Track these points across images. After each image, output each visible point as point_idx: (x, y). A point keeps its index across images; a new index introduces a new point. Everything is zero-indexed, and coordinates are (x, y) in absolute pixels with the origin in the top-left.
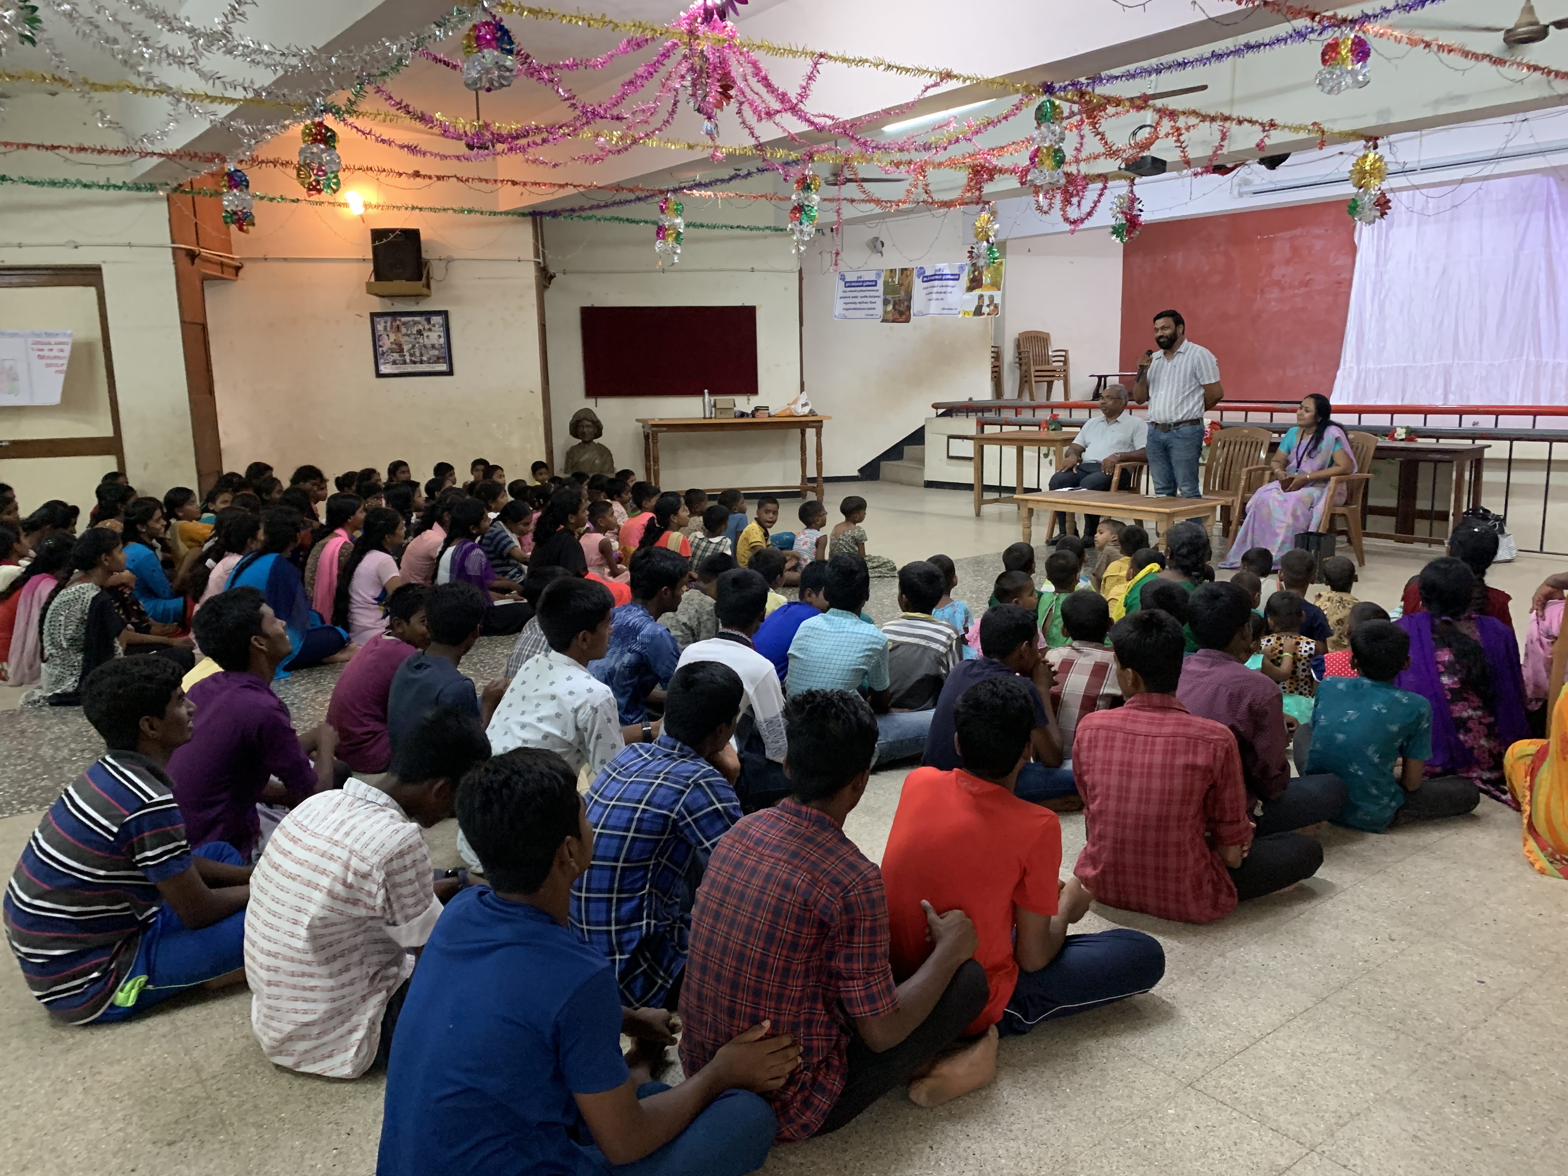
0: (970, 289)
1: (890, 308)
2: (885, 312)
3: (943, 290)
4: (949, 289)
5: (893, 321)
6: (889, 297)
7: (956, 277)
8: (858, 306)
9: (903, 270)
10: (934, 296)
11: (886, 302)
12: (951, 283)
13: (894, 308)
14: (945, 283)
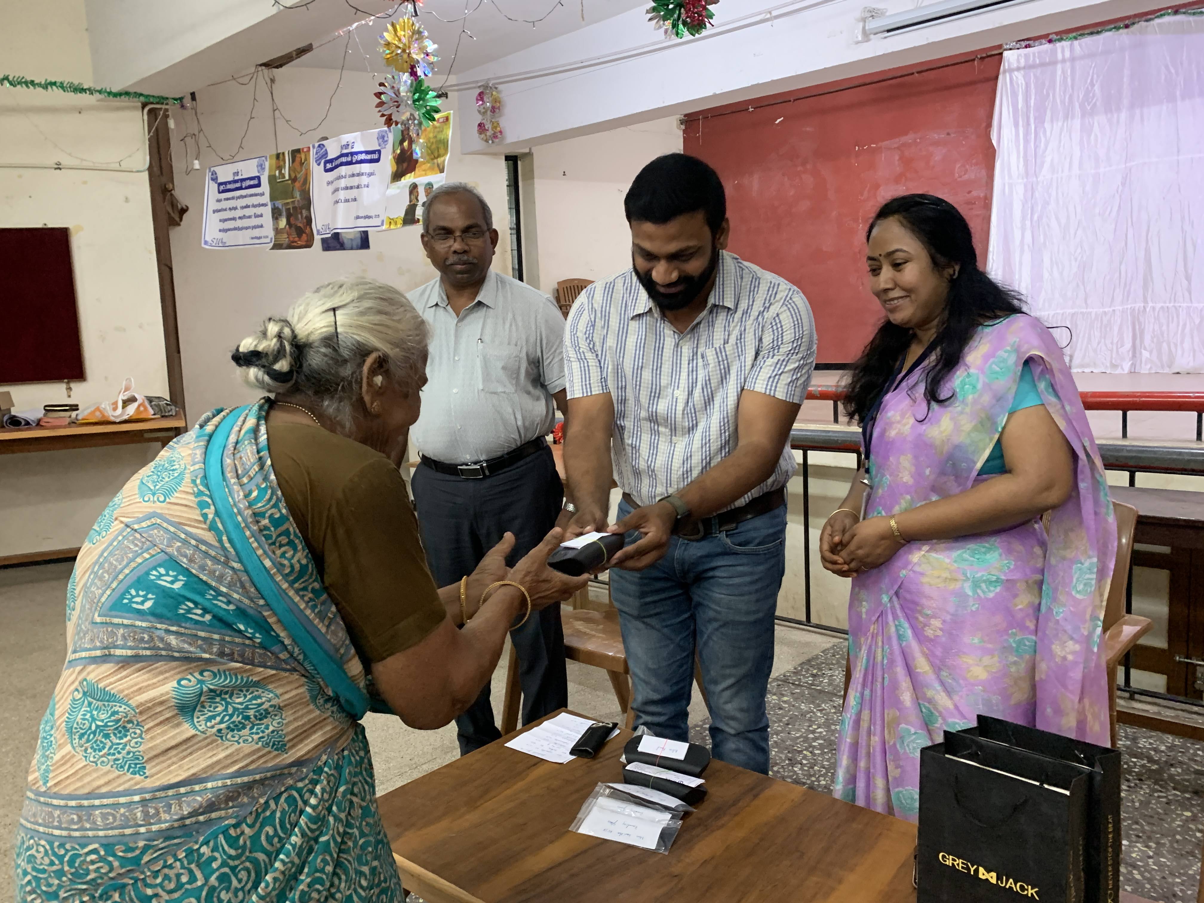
0: (397, 176)
1: (283, 223)
2: (277, 231)
3: (355, 181)
4: (364, 180)
5: (290, 247)
6: (279, 204)
7: (374, 157)
8: (239, 223)
9: (295, 153)
10: (342, 195)
11: (276, 214)
12: (366, 168)
13: (288, 222)
14: (357, 168)
